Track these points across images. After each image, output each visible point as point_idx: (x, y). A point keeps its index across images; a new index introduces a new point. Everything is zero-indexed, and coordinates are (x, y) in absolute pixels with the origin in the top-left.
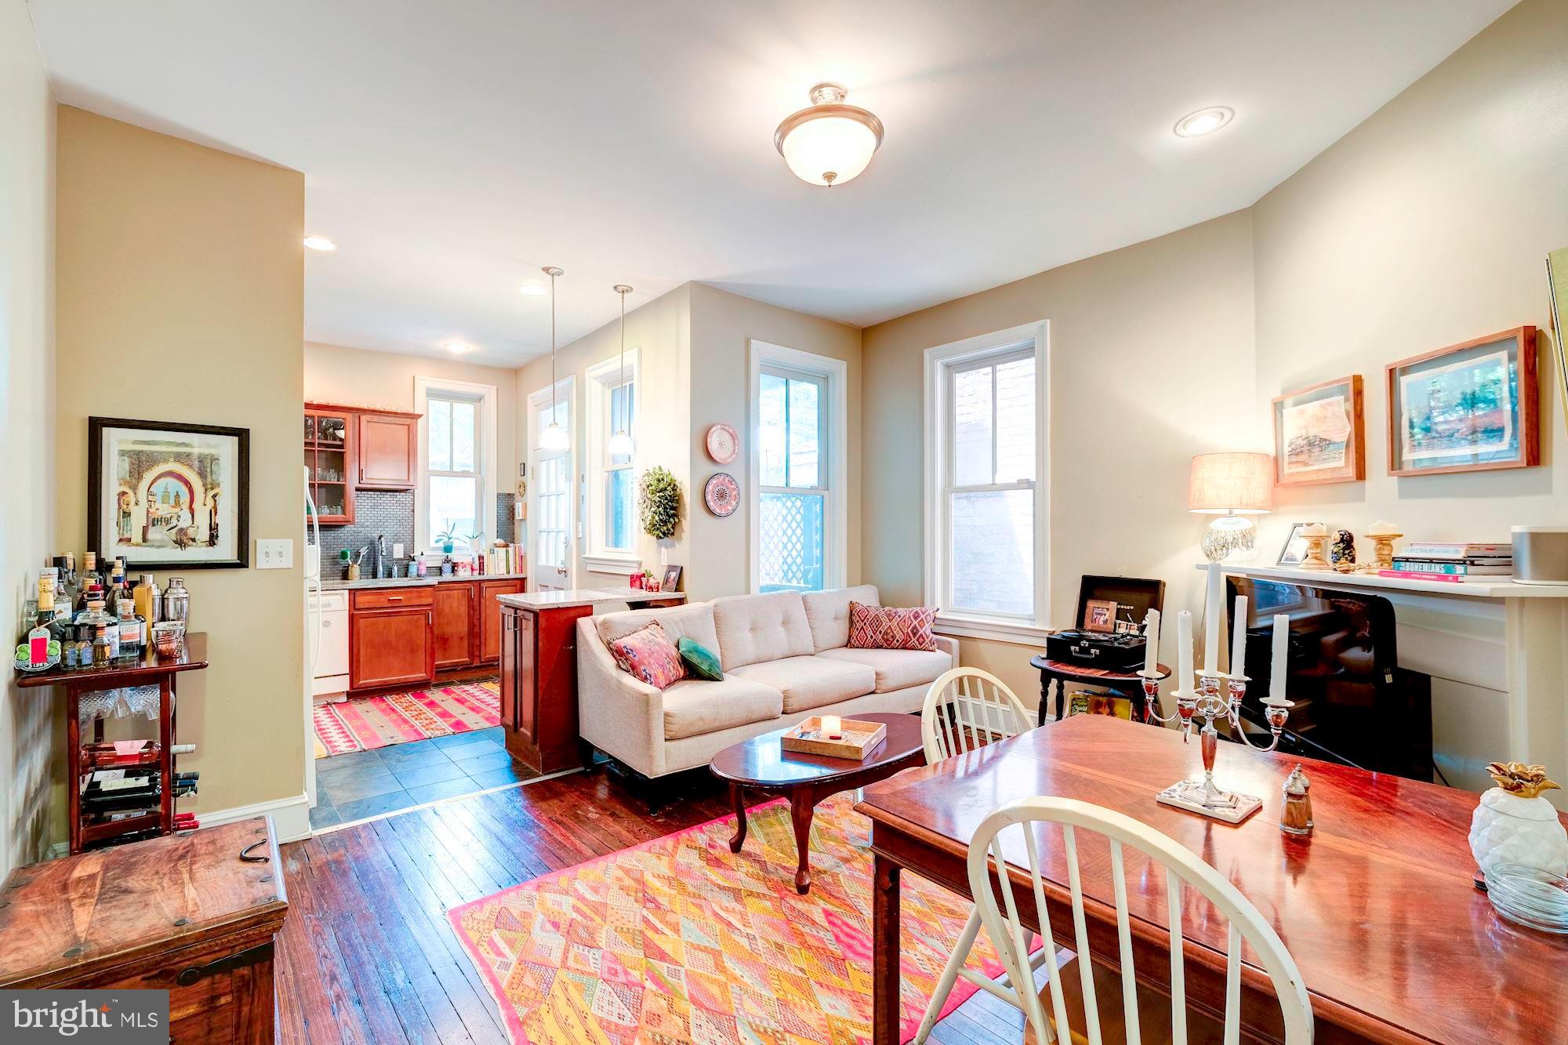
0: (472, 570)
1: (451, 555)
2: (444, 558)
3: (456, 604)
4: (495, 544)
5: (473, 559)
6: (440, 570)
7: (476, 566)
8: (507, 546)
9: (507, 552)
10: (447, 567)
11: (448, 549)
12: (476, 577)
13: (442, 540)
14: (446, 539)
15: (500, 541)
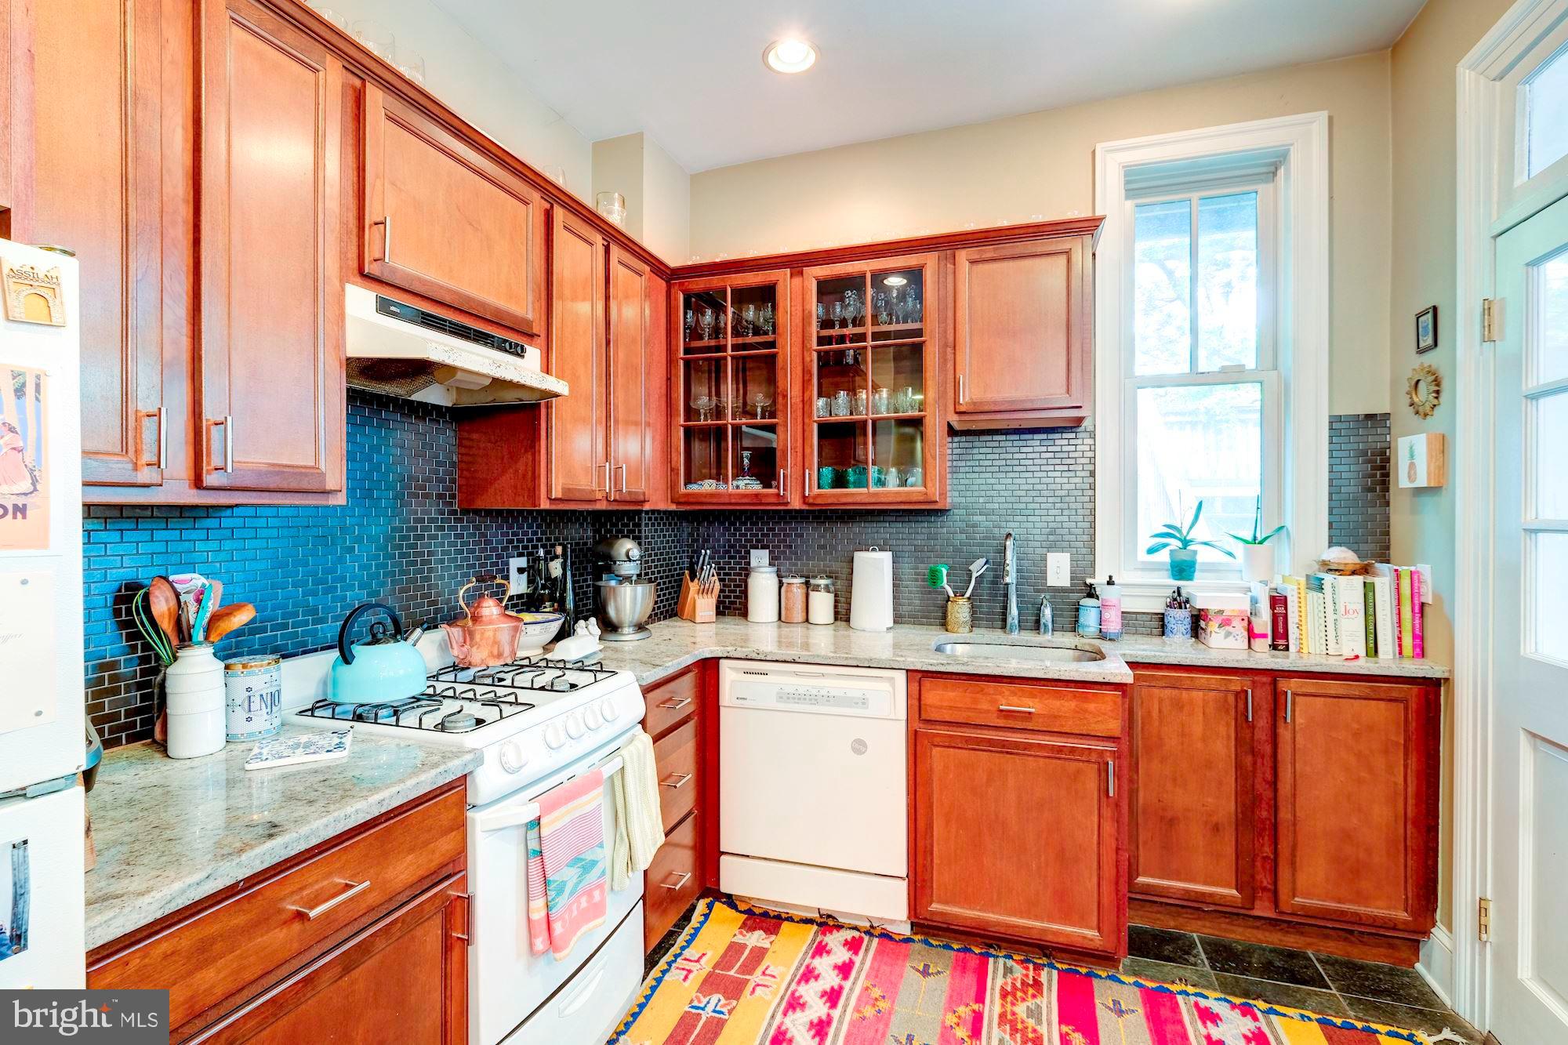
0: (1252, 635)
1: (1188, 588)
2: (1169, 592)
3: (1197, 729)
4: (1324, 563)
5: (1254, 601)
6: (1161, 625)
7: (1264, 622)
8: (1365, 570)
9: (1369, 589)
10: (1179, 619)
11: (1182, 569)
12: (1263, 657)
13: (1165, 545)
14: (1175, 544)
15: (1343, 555)
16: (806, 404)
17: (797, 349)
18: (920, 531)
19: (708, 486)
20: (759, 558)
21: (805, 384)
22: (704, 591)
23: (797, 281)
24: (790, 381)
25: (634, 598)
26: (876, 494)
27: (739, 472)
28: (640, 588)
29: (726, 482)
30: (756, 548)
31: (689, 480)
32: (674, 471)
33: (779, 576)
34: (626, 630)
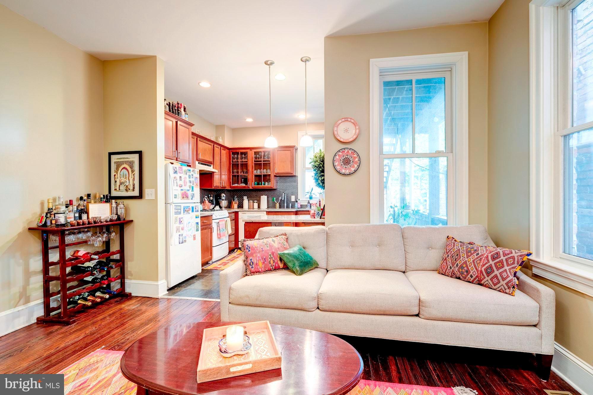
1: (311, 201)
2: (308, 201)
10: (309, 205)
16: (252, 172)
17: (251, 163)
18: (272, 193)
19: (236, 185)
20: (245, 198)
21: (252, 168)
22: (235, 203)
23: (251, 151)
24: (250, 168)
25: (224, 203)
26: (263, 186)
27: (241, 183)
28: (225, 201)
29: (239, 184)
30: (244, 196)
31: (233, 184)
32: (230, 182)
33: (249, 201)
34: (223, 208)
